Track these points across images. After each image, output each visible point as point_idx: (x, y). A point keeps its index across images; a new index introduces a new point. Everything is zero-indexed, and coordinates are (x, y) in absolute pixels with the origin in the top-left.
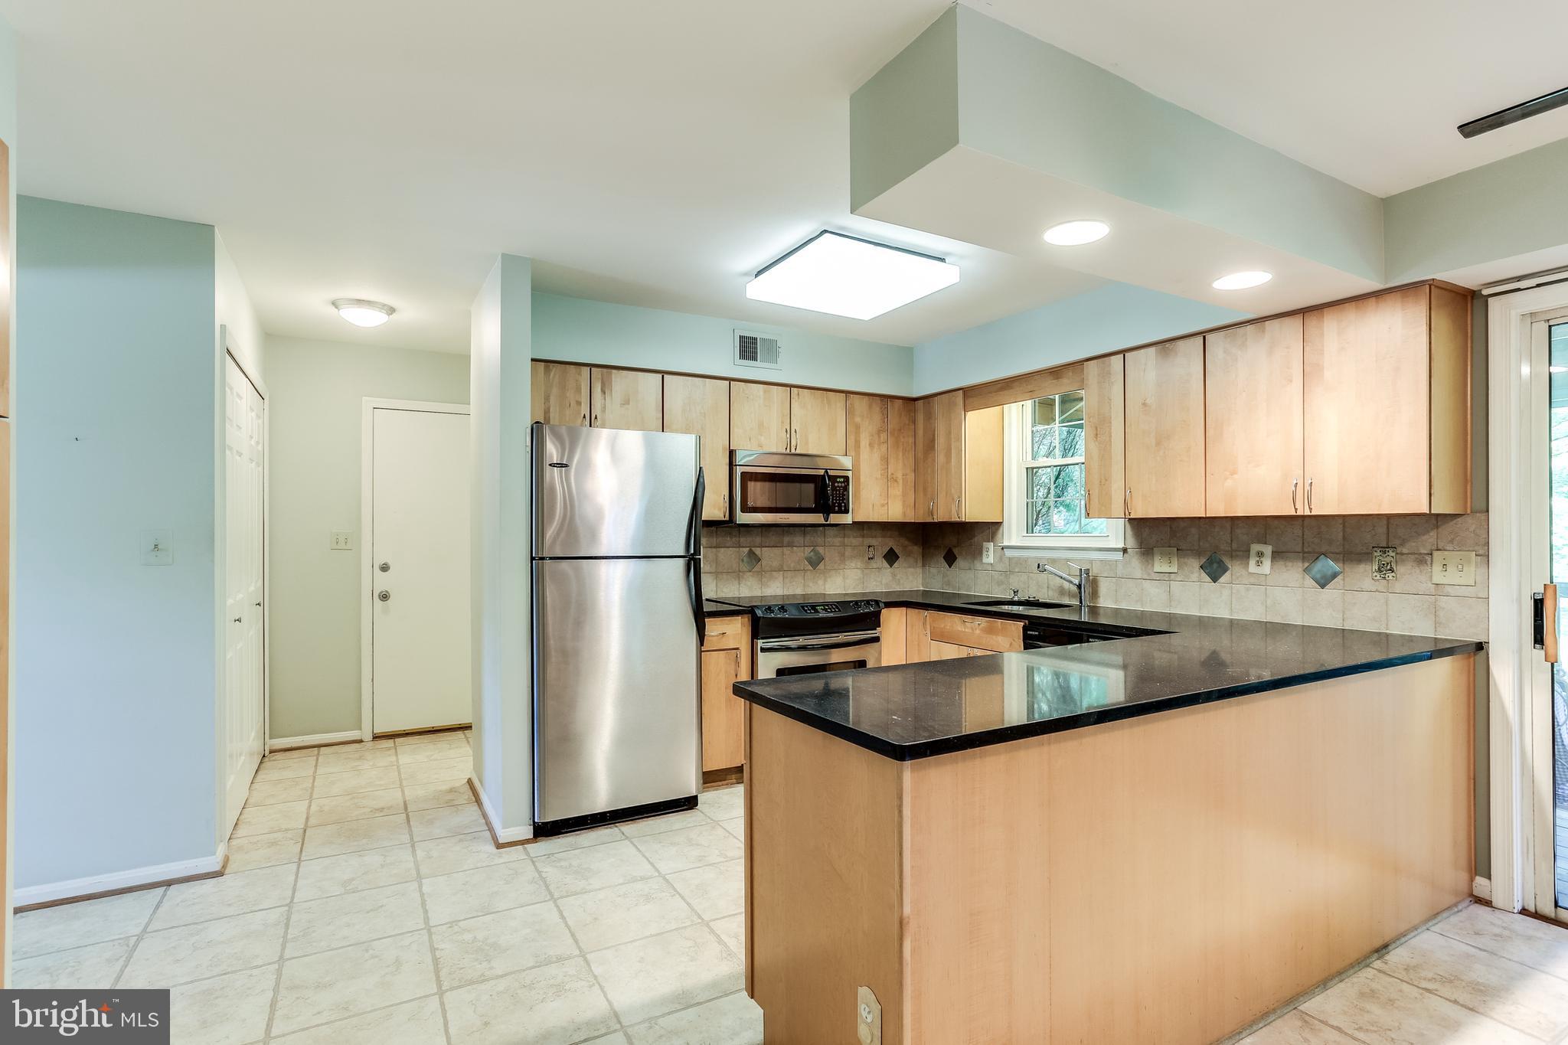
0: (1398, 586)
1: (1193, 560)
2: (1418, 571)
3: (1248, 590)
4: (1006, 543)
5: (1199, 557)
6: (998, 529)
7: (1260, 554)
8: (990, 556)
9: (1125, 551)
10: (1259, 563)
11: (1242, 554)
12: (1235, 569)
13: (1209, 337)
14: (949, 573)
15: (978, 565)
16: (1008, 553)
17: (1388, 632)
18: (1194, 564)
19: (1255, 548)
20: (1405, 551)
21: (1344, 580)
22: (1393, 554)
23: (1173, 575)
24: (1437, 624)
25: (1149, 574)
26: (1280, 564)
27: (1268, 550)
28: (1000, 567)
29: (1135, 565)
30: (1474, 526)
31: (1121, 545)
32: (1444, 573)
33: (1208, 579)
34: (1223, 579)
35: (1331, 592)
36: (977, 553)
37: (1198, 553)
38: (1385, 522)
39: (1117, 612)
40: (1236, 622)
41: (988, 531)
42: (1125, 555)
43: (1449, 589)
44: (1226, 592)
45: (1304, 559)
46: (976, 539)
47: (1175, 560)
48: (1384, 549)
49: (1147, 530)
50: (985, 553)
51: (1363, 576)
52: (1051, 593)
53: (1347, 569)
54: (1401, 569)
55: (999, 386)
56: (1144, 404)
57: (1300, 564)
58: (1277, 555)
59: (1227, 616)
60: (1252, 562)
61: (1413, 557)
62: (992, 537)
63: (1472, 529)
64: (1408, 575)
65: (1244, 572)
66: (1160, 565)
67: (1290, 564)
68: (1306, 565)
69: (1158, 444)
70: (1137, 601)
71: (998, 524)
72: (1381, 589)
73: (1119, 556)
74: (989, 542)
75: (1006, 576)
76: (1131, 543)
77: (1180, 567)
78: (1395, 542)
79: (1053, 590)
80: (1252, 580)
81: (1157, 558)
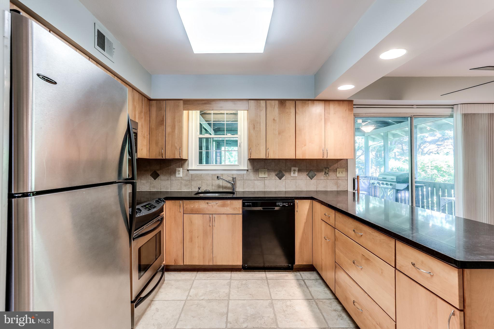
0: (329, 178)
1: (273, 173)
2: (334, 174)
3: (291, 181)
4: (190, 168)
5: (275, 172)
6: (185, 162)
7: (294, 171)
8: (181, 173)
9: (248, 170)
10: (294, 173)
11: (289, 171)
12: (287, 175)
13: (297, 102)
14: (154, 182)
15: (173, 178)
16: (191, 172)
17: (327, 190)
18: (273, 174)
19: (293, 168)
20: (331, 169)
21: (317, 177)
22: (328, 170)
23: (266, 178)
24: (338, 187)
25: (257, 178)
26: (300, 173)
27: (297, 169)
28: (187, 178)
29: (252, 176)
30: (344, 162)
31: (246, 168)
32: (339, 174)
33: (278, 179)
34: (283, 179)
35: (314, 181)
36: (174, 172)
37: (275, 171)
38: (326, 161)
39: (244, 192)
40: (287, 192)
41: (179, 163)
42: (248, 172)
43: (340, 178)
44: (284, 183)
45: (307, 172)
46: (172, 166)
47: (267, 173)
48: (326, 168)
49: (256, 163)
50: (177, 173)
51: (321, 176)
52: (213, 187)
53: (317, 174)
54: (330, 173)
55: (204, 102)
56: (274, 120)
57: (306, 173)
58: (299, 171)
59: (284, 190)
60: (292, 173)
61: (333, 170)
62: (181, 166)
63: (344, 163)
64: (332, 175)
65: (289, 176)
66: (262, 175)
67: (303, 173)
68: (307, 173)
69: (279, 134)
70: (252, 188)
71: (186, 160)
72: (325, 179)
73: (245, 172)
74: (180, 167)
75: (190, 182)
76: (250, 167)
77: (268, 175)
78: (329, 166)
79: (214, 186)
80: (292, 178)
81: (260, 173)
